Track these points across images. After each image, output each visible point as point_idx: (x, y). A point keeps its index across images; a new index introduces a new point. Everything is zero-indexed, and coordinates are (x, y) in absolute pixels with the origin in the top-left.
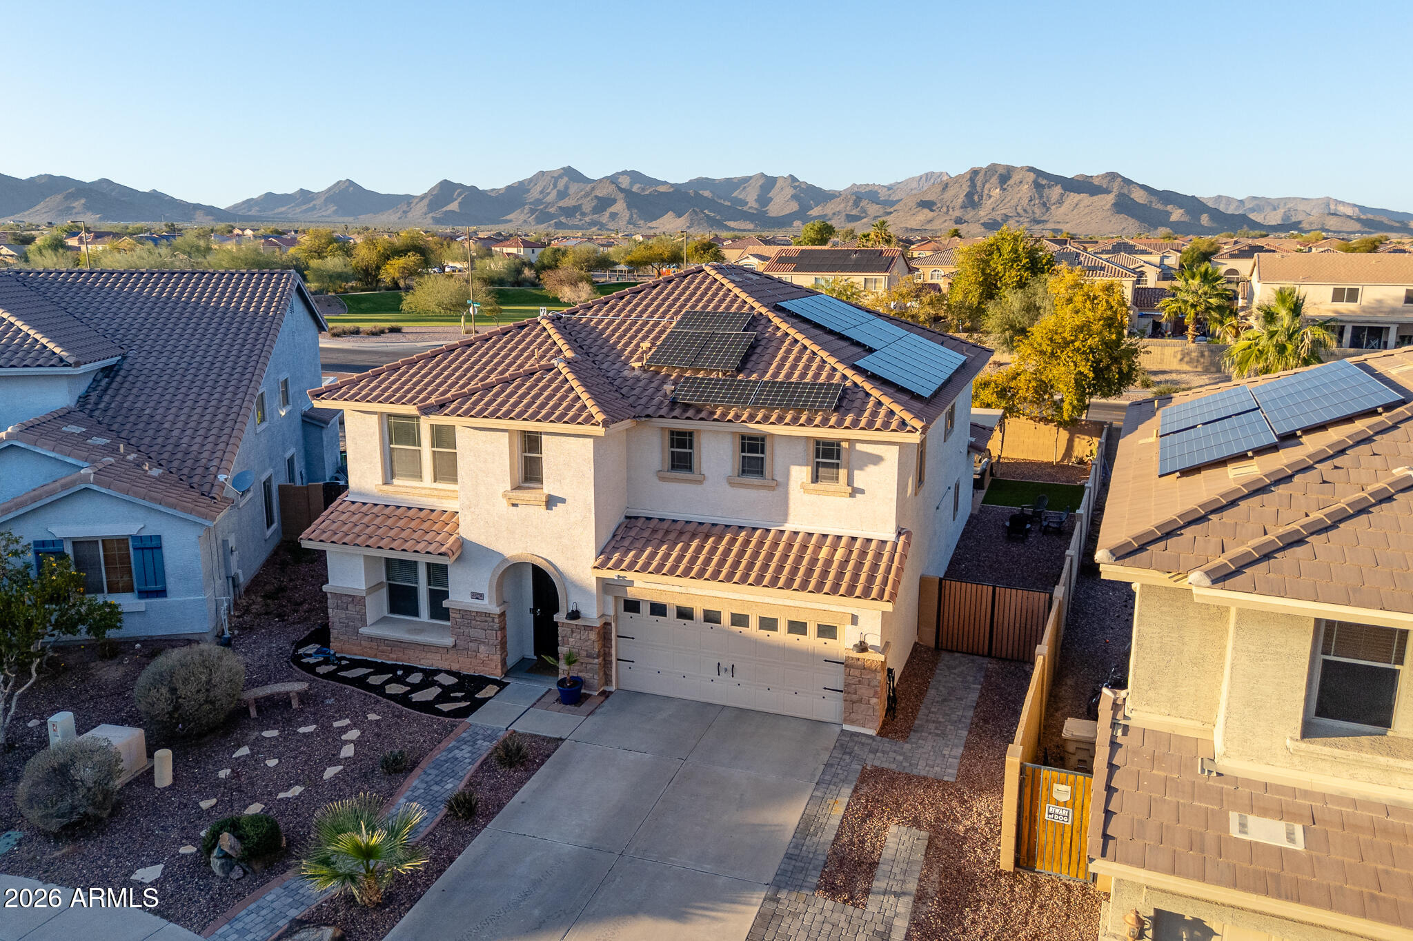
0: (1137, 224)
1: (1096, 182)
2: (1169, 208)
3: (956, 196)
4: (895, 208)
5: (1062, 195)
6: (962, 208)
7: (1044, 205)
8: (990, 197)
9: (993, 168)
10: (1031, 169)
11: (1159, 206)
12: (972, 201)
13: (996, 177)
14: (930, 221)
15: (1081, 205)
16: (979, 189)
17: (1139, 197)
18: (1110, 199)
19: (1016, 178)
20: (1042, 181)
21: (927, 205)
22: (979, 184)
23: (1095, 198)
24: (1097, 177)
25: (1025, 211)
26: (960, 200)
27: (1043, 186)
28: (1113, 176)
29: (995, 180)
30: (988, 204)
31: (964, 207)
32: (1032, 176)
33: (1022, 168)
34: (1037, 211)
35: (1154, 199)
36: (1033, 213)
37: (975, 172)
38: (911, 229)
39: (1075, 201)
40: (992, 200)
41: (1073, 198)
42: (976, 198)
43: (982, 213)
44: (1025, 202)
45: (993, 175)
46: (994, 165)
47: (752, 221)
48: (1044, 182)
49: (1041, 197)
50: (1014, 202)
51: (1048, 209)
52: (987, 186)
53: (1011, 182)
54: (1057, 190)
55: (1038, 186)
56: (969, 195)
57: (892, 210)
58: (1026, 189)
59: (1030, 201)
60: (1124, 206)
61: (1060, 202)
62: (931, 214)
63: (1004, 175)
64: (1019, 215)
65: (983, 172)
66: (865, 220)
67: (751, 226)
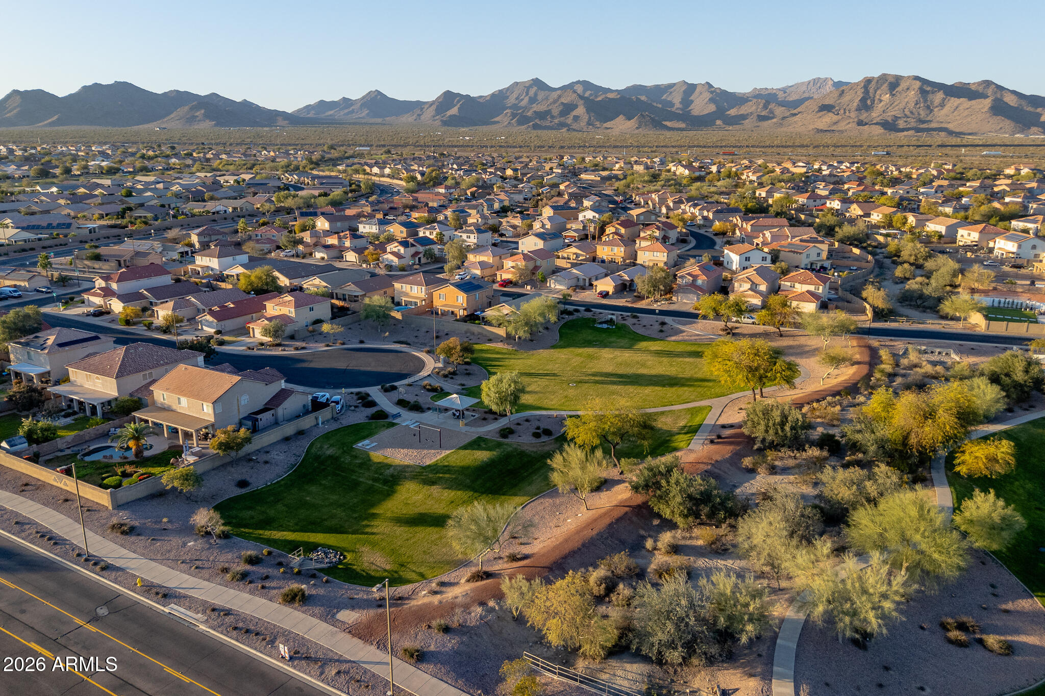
0: (1013, 124)
1: (973, 88)
2: (1039, 110)
3: (851, 101)
4: (799, 109)
5: (944, 99)
6: (857, 110)
7: (928, 107)
8: (881, 101)
9: (884, 77)
10: (917, 78)
11: (1030, 109)
12: (866, 104)
13: (886, 85)
14: (835, 123)
15: (961, 108)
16: (871, 95)
17: (1011, 100)
18: (987, 103)
19: (903, 85)
20: (927, 88)
21: (826, 108)
22: (871, 91)
23: (973, 102)
24: (974, 84)
25: (912, 112)
26: (855, 104)
27: (928, 92)
28: (988, 83)
29: (885, 87)
30: (879, 107)
31: (858, 109)
32: (918, 84)
33: (909, 77)
34: (922, 112)
35: (1024, 103)
36: (919, 114)
37: (868, 81)
38: (822, 131)
39: (956, 104)
40: (882, 103)
41: (954, 102)
42: (869, 102)
43: (874, 115)
44: (911, 105)
45: (884, 83)
46: (884, 75)
47: (684, 121)
48: (929, 89)
49: (925, 101)
50: (902, 106)
51: (932, 111)
52: (878, 92)
53: (899, 89)
54: (940, 95)
55: (923, 92)
56: (863, 100)
57: (795, 111)
58: (912, 95)
59: (916, 104)
60: (1000, 109)
61: (942, 105)
62: (835, 118)
63: (893, 83)
64: (906, 116)
65: (875, 81)
66: (775, 120)
67: (683, 125)
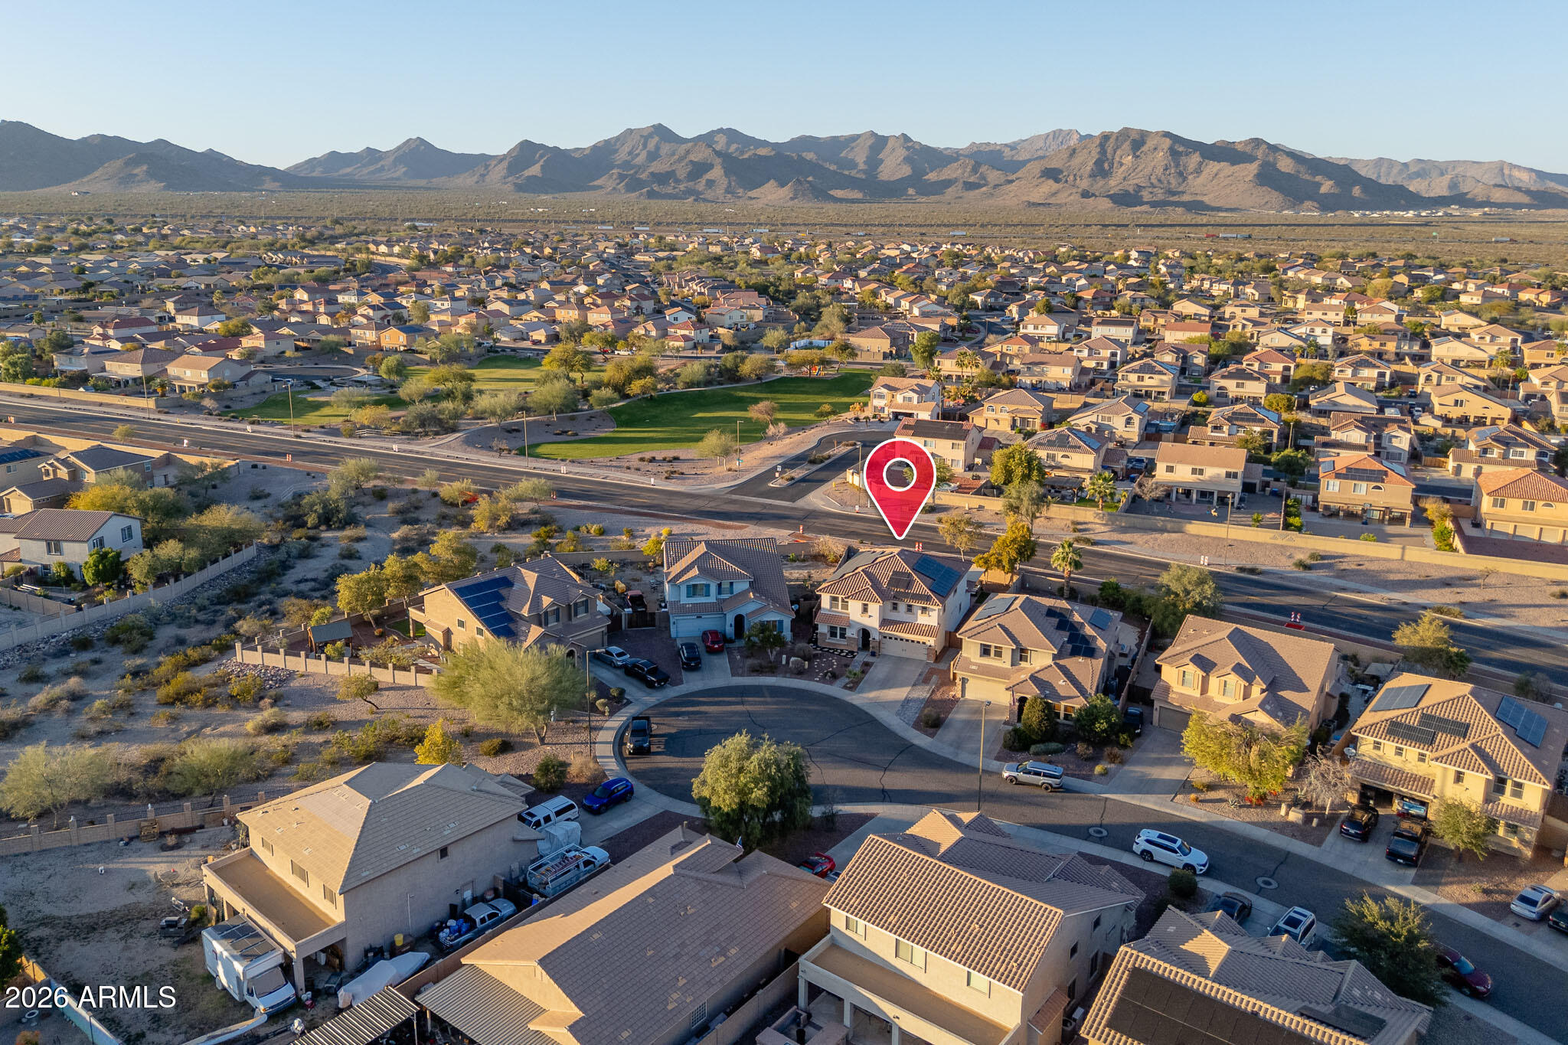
0: (1281, 197)
1: (1239, 148)
2: (1318, 178)
3: (1084, 164)
4: (1019, 174)
5: (1200, 164)
6: (1090, 176)
7: (1181, 174)
8: (1122, 165)
9: (1125, 133)
10: (1167, 135)
11: (1307, 177)
12: (1102, 169)
13: (1128, 143)
14: (1054, 194)
15: (1221, 175)
16: (1109, 156)
17: (1285, 165)
18: (1253, 168)
19: (1150, 144)
20: (1179, 147)
21: (1052, 174)
22: (1109, 150)
23: (1237, 168)
24: (1240, 143)
25: (1159, 180)
26: (1089, 168)
27: (1180, 154)
28: (1257, 142)
29: (1127, 146)
30: (1119, 173)
31: (1093, 175)
32: (1168, 142)
33: (1157, 133)
34: (1174, 182)
35: (1302, 169)
36: (1169, 183)
37: (1106, 137)
38: (1034, 204)
39: (1215, 170)
40: (1123, 168)
41: (1213, 167)
42: (1106, 166)
43: (1112, 183)
44: (1159, 171)
45: (1125, 141)
46: (1126, 129)
47: (861, 189)
48: (1181, 149)
49: (1177, 165)
50: (1147, 171)
51: (1185, 179)
52: (1118, 152)
53: (1144, 149)
54: (1196, 158)
55: (1174, 153)
56: (1099, 163)
57: (1013, 177)
58: (1161, 157)
59: (1166, 169)
60: (1269, 177)
61: (1198, 171)
62: (1055, 186)
63: (1137, 141)
64: (1153, 186)
65: (1114, 137)
66: (984, 189)
67: (859, 195)
